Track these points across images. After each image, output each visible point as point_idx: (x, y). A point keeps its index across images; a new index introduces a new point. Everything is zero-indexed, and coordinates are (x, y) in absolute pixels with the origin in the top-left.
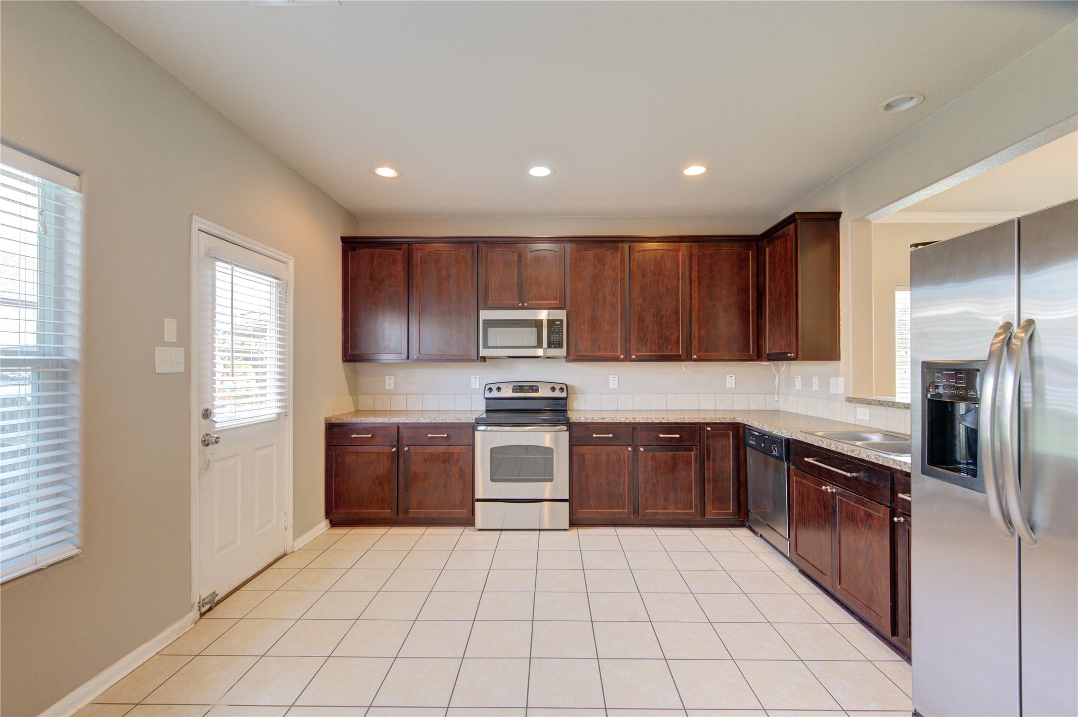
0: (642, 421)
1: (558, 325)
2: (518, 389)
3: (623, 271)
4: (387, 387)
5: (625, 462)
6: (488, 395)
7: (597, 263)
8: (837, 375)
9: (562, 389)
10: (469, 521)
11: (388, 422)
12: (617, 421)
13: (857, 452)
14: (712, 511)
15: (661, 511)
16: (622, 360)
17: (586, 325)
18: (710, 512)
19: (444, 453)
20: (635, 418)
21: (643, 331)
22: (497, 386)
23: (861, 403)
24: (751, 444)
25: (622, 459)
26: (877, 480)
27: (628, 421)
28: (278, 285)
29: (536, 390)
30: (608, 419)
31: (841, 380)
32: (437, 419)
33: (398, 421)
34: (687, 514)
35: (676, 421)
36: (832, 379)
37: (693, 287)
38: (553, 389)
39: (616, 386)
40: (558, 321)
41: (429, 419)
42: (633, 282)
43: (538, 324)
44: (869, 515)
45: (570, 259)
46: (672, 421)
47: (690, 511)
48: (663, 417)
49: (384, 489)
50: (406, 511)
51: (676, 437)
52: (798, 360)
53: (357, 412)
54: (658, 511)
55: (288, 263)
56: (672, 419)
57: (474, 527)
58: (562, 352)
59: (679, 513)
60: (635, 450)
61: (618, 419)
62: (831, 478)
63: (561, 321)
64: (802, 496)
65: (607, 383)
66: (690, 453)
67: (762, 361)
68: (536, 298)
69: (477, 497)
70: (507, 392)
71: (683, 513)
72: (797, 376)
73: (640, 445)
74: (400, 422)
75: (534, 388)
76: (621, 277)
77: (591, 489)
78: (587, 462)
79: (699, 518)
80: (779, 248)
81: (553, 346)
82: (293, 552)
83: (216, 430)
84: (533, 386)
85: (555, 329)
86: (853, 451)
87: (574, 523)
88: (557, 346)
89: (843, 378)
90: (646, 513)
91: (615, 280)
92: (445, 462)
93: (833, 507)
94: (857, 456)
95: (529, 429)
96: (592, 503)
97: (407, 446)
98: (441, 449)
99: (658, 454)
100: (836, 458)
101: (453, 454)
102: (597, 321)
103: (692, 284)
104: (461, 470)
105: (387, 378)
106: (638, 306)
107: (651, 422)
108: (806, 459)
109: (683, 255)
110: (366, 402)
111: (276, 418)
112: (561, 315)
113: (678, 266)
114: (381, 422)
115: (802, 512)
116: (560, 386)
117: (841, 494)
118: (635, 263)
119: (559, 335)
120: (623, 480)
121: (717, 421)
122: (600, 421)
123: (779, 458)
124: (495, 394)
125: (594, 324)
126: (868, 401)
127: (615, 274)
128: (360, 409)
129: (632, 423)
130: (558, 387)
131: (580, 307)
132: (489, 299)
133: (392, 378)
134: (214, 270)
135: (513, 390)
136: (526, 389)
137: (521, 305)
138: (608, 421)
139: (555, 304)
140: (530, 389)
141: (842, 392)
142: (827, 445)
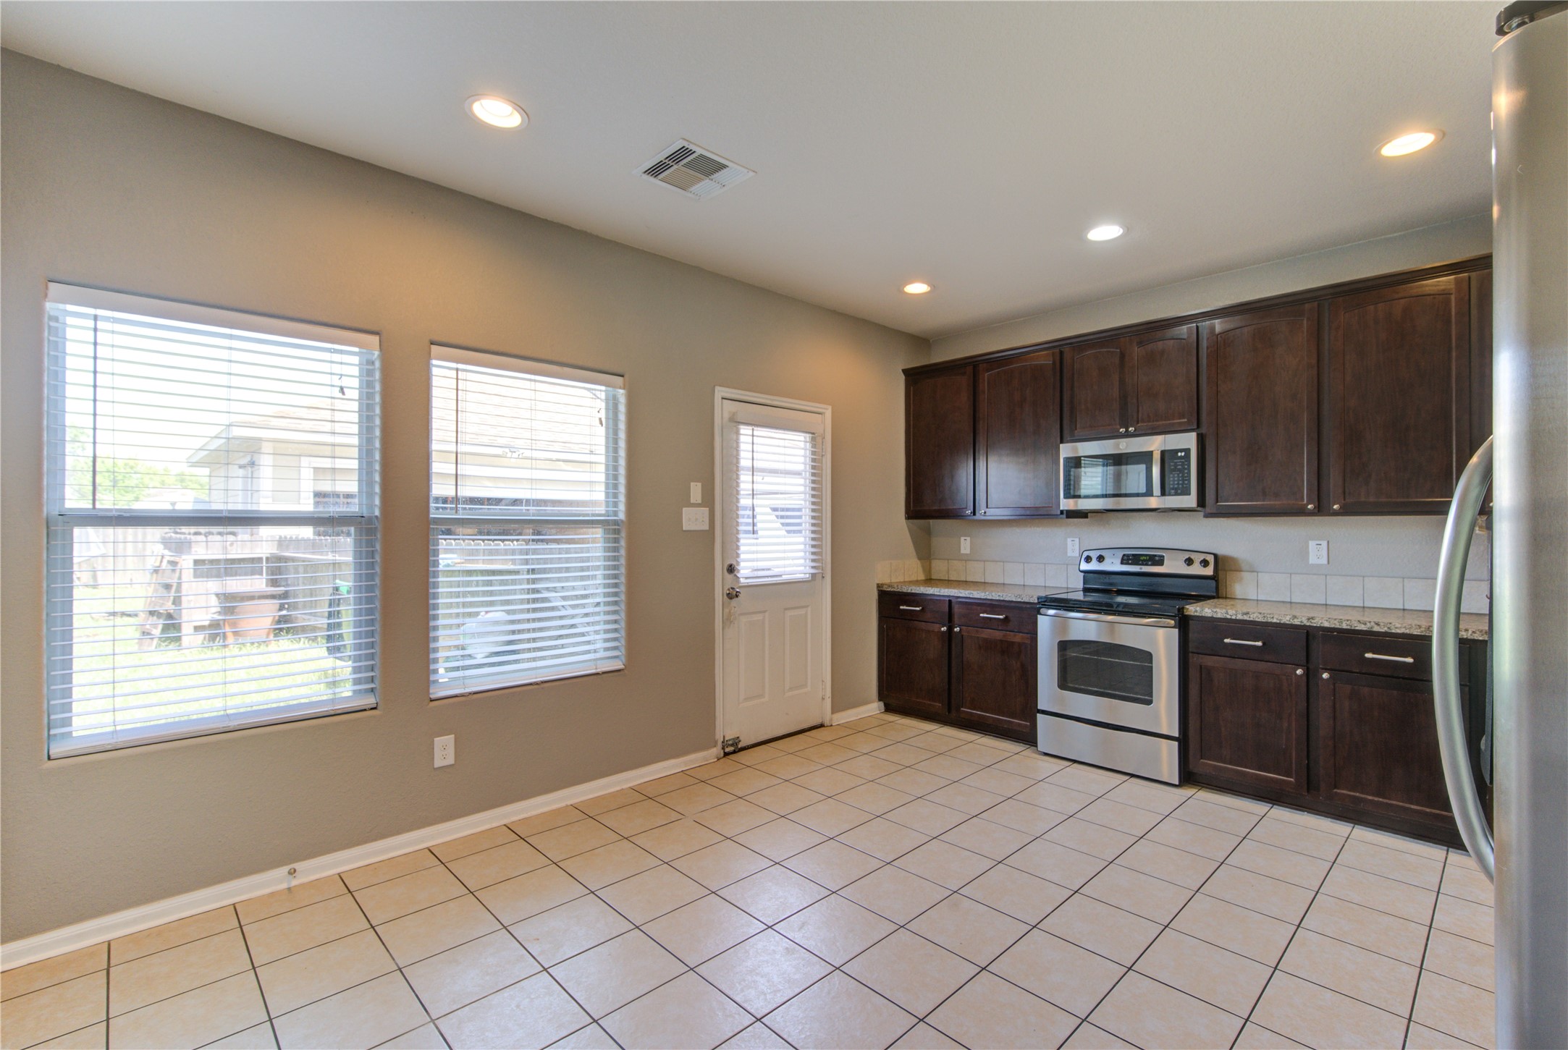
0: (1327, 625)
1: (1181, 457)
2: (1130, 560)
3: (1312, 353)
4: (963, 551)
5: (1289, 694)
6: (1085, 567)
7: (1259, 346)
9: (1205, 563)
10: (1028, 738)
12: (1275, 621)
15: (1371, 798)
16: (1311, 514)
17: (1238, 455)
19: (1002, 641)
20: (1312, 618)
21: (1359, 459)
22: (1098, 553)
25: (1284, 688)
27: (1296, 622)
28: (813, 439)
29: (1160, 561)
30: (1255, 615)
34: (1435, 817)
35: (1407, 632)
38: (1189, 562)
39: (1324, 561)
40: (1181, 452)
43: (1145, 458)
45: (1208, 348)
46: (1398, 631)
48: (1376, 620)
49: (934, 676)
50: (958, 709)
51: (1405, 663)
53: (929, 581)
54: (1364, 797)
55: (824, 413)
56: (1398, 625)
57: (1035, 748)
58: (1190, 500)
59: (1416, 812)
60: (1310, 675)
61: (1277, 617)
63: (1187, 451)
65: (1305, 553)
68: (1149, 416)
69: (1039, 708)
70: (1112, 564)
73: (1323, 669)
74: (955, 595)
75: (1157, 558)
76: (1309, 364)
77: (1223, 729)
78: (1216, 683)
81: (1171, 492)
82: (831, 726)
83: (740, 585)
84: (1155, 556)
85: (1176, 465)
87: (1188, 777)
88: (1179, 491)
90: (1334, 793)
91: (1297, 370)
92: (1003, 653)
95: (1148, 622)
96: (1226, 753)
97: (959, 626)
98: (998, 635)
99: (1366, 690)
101: (1013, 643)
102: (1260, 447)
104: (1023, 666)
105: (962, 539)
106: (1348, 411)
107: (1349, 627)
109: (1460, 300)
110: (939, 568)
111: (810, 579)
112: (1188, 441)
116: (1202, 557)
119: (1183, 474)
120: (1285, 725)
124: (1094, 566)
125: (1254, 452)
127: (1297, 359)
128: (933, 577)
129: (1305, 626)
130: (1197, 558)
131: (1220, 427)
132: (1077, 426)
133: (968, 539)
134: (738, 433)
135: (1122, 560)
136: (1142, 561)
137: (1122, 430)
138: (1257, 620)
139: (1180, 424)
140: (1149, 560)
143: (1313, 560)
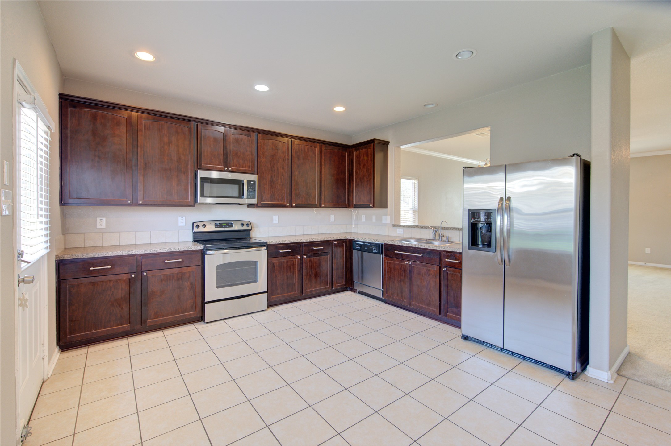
0: (305, 241)
1: (252, 184)
2: (219, 225)
3: (288, 155)
4: (98, 226)
5: (296, 265)
6: (196, 230)
7: (274, 148)
8: (386, 215)
9: (248, 225)
11: (126, 254)
13: (424, 246)
14: (336, 285)
15: (314, 289)
16: (287, 207)
17: (268, 185)
18: (335, 285)
19: (177, 274)
21: (298, 190)
22: (203, 223)
23: (395, 226)
24: (357, 248)
25: (295, 263)
26: (434, 256)
29: (232, 226)
31: (388, 217)
32: (172, 249)
33: (137, 253)
34: (326, 288)
35: (321, 240)
36: (384, 217)
37: (322, 168)
38: (242, 225)
39: (277, 222)
40: (252, 182)
41: (165, 250)
42: (293, 162)
43: (239, 183)
44: (429, 271)
45: (258, 143)
46: (319, 240)
47: (327, 287)
48: (315, 238)
49: (122, 308)
50: (145, 321)
51: (321, 249)
52: (374, 208)
54: (312, 290)
57: (204, 322)
58: (255, 201)
59: (322, 289)
60: (302, 257)
61: (293, 241)
62: (408, 258)
63: (254, 182)
64: (391, 268)
65: (272, 220)
66: (327, 256)
67: (350, 208)
68: (236, 165)
69: (206, 300)
70: (211, 228)
71: (324, 288)
72: (363, 215)
73: (304, 255)
74: (139, 253)
75: (230, 224)
76: (287, 158)
77: (278, 283)
78: (276, 268)
79: (331, 289)
80: (363, 154)
81: (249, 197)
82: (49, 378)
84: (229, 223)
85: (250, 187)
86: (421, 246)
87: (270, 305)
88: (251, 197)
90: (307, 291)
91: (284, 159)
92: (178, 279)
93: (409, 271)
94: (424, 247)
96: (279, 291)
97: (146, 271)
98: (176, 271)
99: (313, 258)
100: (412, 249)
101: (185, 273)
102: (274, 183)
103: (322, 166)
104: (191, 284)
106: (296, 176)
107: (309, 241)
108: (395, 252)
109: (318, 150)
110: (76, 241)
112: (254, 177)
113: (315, 156)
114: (120, 254)
115: (391, 276)
116: (247, 222)
117: (414, 264)
118: (294, 151)
119: (253, 190)
120: (295, 275)
121: (339, 239)
122: (283, 242)
123: (378, 253)
124: (201, 229)
125: (272, 184)
127: (284, 156)
129: (300, 242)
130: (245, 223)
131: (264, 174)
132: (203, 163)
133: (104, 219)
135: (215, 226)
136: (224, 225)
137: (226, 169)
138: (288, 242)
139: (249, 170)
140: (227, 225)
141: (389, 222)
142: (407, 244)
143: (274, 222)
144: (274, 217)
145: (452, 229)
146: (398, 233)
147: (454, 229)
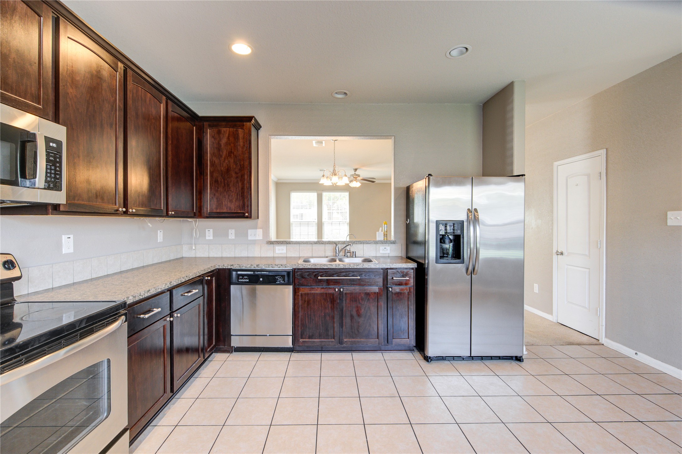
1: (57, 149)
3: (121, 99)
8: (256, 227)
9: (9, 264)
13: (361, 265)
23: (281, 244)
24: (241, 282)
26: (375, 276)
31: (260, 231)
39: (71, 250)
40: (53, 143)
44: (367, 294)
58: (61, 197)
62: (338, 283)
64: (308, 302)
65: (59, 245)
72: (207, 230)
76: (119, 106)
80: (226, 135)
85: (49, 155)
88: (52, 185)
89: (262, 230)
91: (112, 107)
93: (340, 299)
100: (344, 272)
108: (320, 278)
109: (163, 109)
112: (55, 131)
115: (308, 312)
118: (131, 95)
121: (210, 270)
123: (287, 284)
126: (288, 242)
127: (113, 98)
130: (3, 261)
139: (36, 108)
141: (261, 238)
142: (336, 266)
143: (64, 251)
144: (64, 238)
145: (355, 243)
146: (277, 252)
147: (358, 243)
